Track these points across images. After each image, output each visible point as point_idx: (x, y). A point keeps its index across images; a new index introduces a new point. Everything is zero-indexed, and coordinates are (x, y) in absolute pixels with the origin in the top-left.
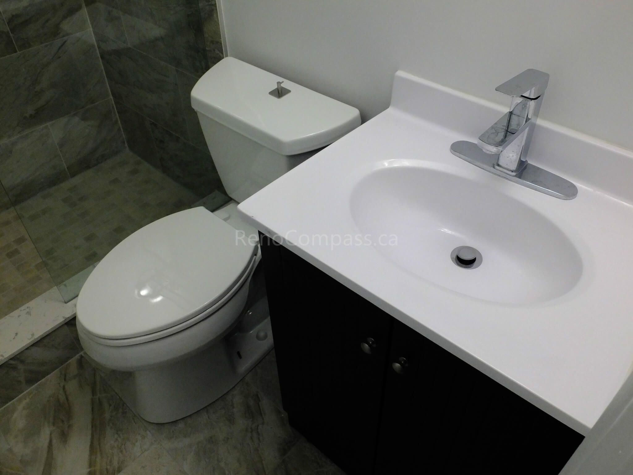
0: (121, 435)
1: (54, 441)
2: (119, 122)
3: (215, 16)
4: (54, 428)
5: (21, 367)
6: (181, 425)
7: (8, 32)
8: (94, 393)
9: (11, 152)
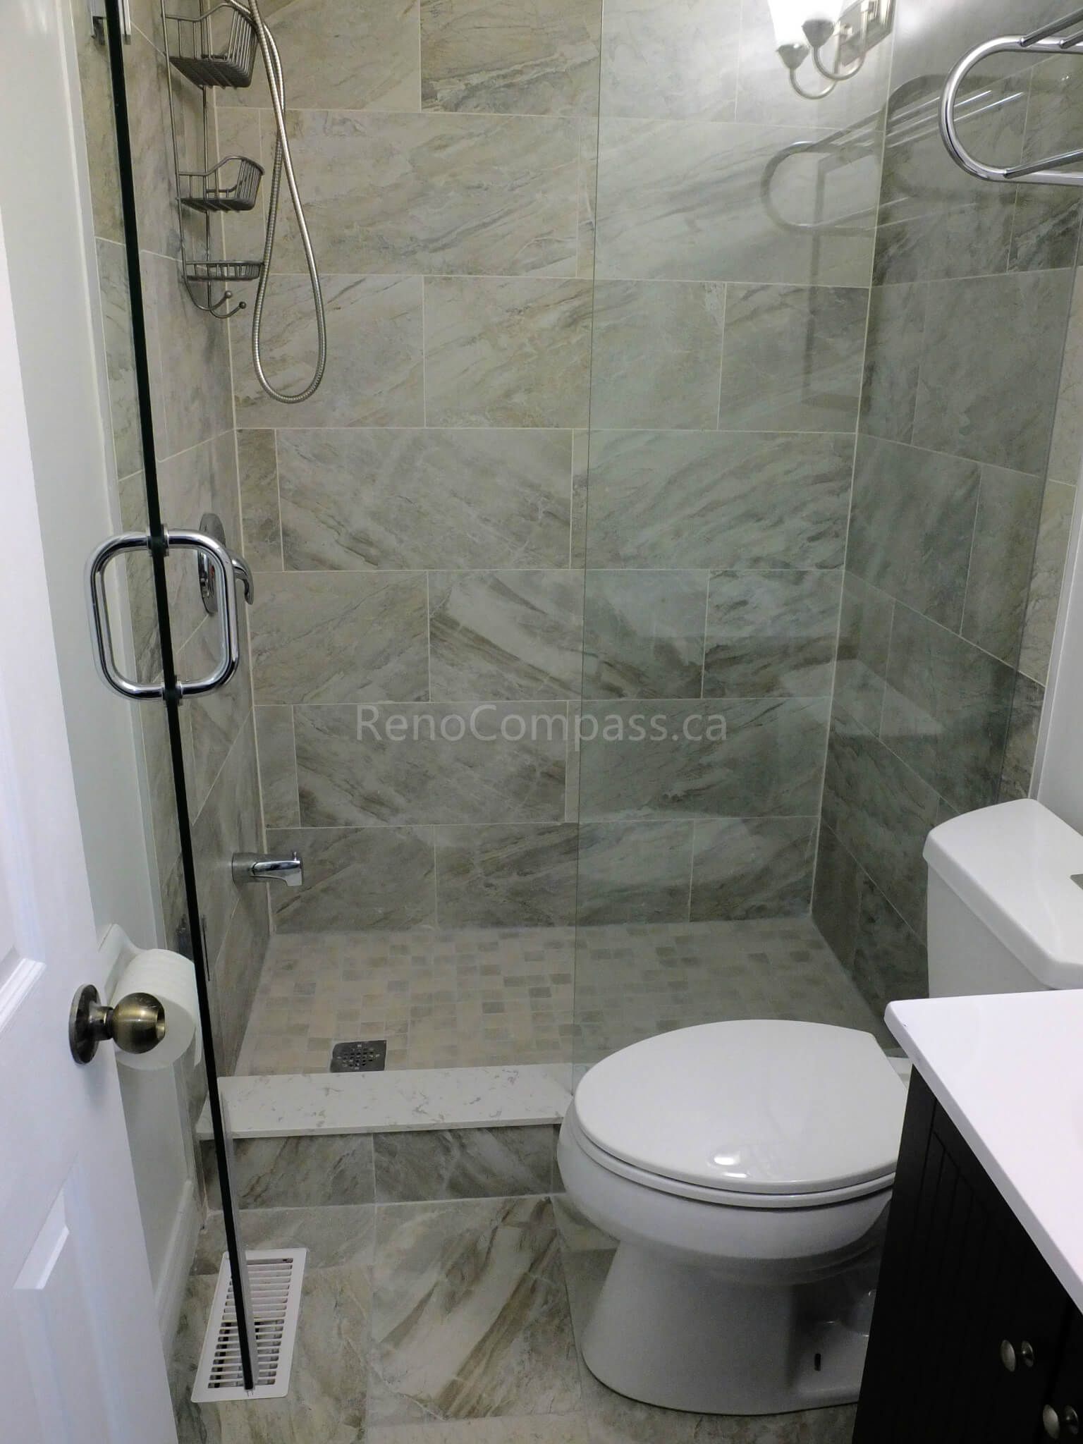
0: (534, 1361)
1: (434, 1299)
2: (815, 863)
3: (1033, 726)
4: (446, 1280)
5: (456, 1152)
6: (640, 1414)
7: (701, 666)
8: (533, 1266)
9: (619, 840)
